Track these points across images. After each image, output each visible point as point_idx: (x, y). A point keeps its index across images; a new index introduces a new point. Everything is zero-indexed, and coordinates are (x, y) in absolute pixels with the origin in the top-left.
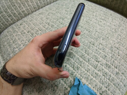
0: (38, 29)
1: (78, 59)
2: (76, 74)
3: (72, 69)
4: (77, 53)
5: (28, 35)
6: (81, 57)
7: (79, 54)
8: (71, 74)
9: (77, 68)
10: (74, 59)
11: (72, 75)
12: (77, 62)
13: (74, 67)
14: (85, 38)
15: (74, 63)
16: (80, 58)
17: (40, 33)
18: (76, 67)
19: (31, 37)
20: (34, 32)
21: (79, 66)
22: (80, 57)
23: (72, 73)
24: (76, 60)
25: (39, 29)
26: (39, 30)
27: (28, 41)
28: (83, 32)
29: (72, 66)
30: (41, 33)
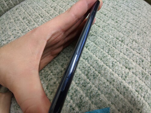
1: (96, 62)
2: (90, 86)
3: (86, 77)
4: (95, 52)
5: (23, 23)
6: (101, 59)
7: (97, 54)
8: (83, 86)
9: (94, 76)
10: (89, 61)
11: (85, 87)
12: (93, 67)
13: (89, 74)
14: (109, 32)
15: (89, 67)
16: (99, 60)
17: (40, 21)
18: (93, 74)
19: (27, 25)
20: (31, 19)
21: (97, 72)
22: (99, 58)
23: (84, 84)
24: (93, 63)
26: (39, 16)
27: (22, 31)
28: (106, 23)
29: (86, 72)
30: (42, 21)
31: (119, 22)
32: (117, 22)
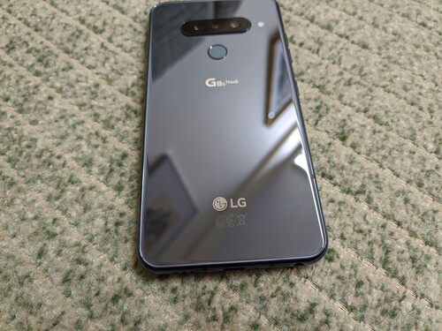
0: (77, 23)
25: (83, 21)
31: (430, 24)
32: (424, 25)
